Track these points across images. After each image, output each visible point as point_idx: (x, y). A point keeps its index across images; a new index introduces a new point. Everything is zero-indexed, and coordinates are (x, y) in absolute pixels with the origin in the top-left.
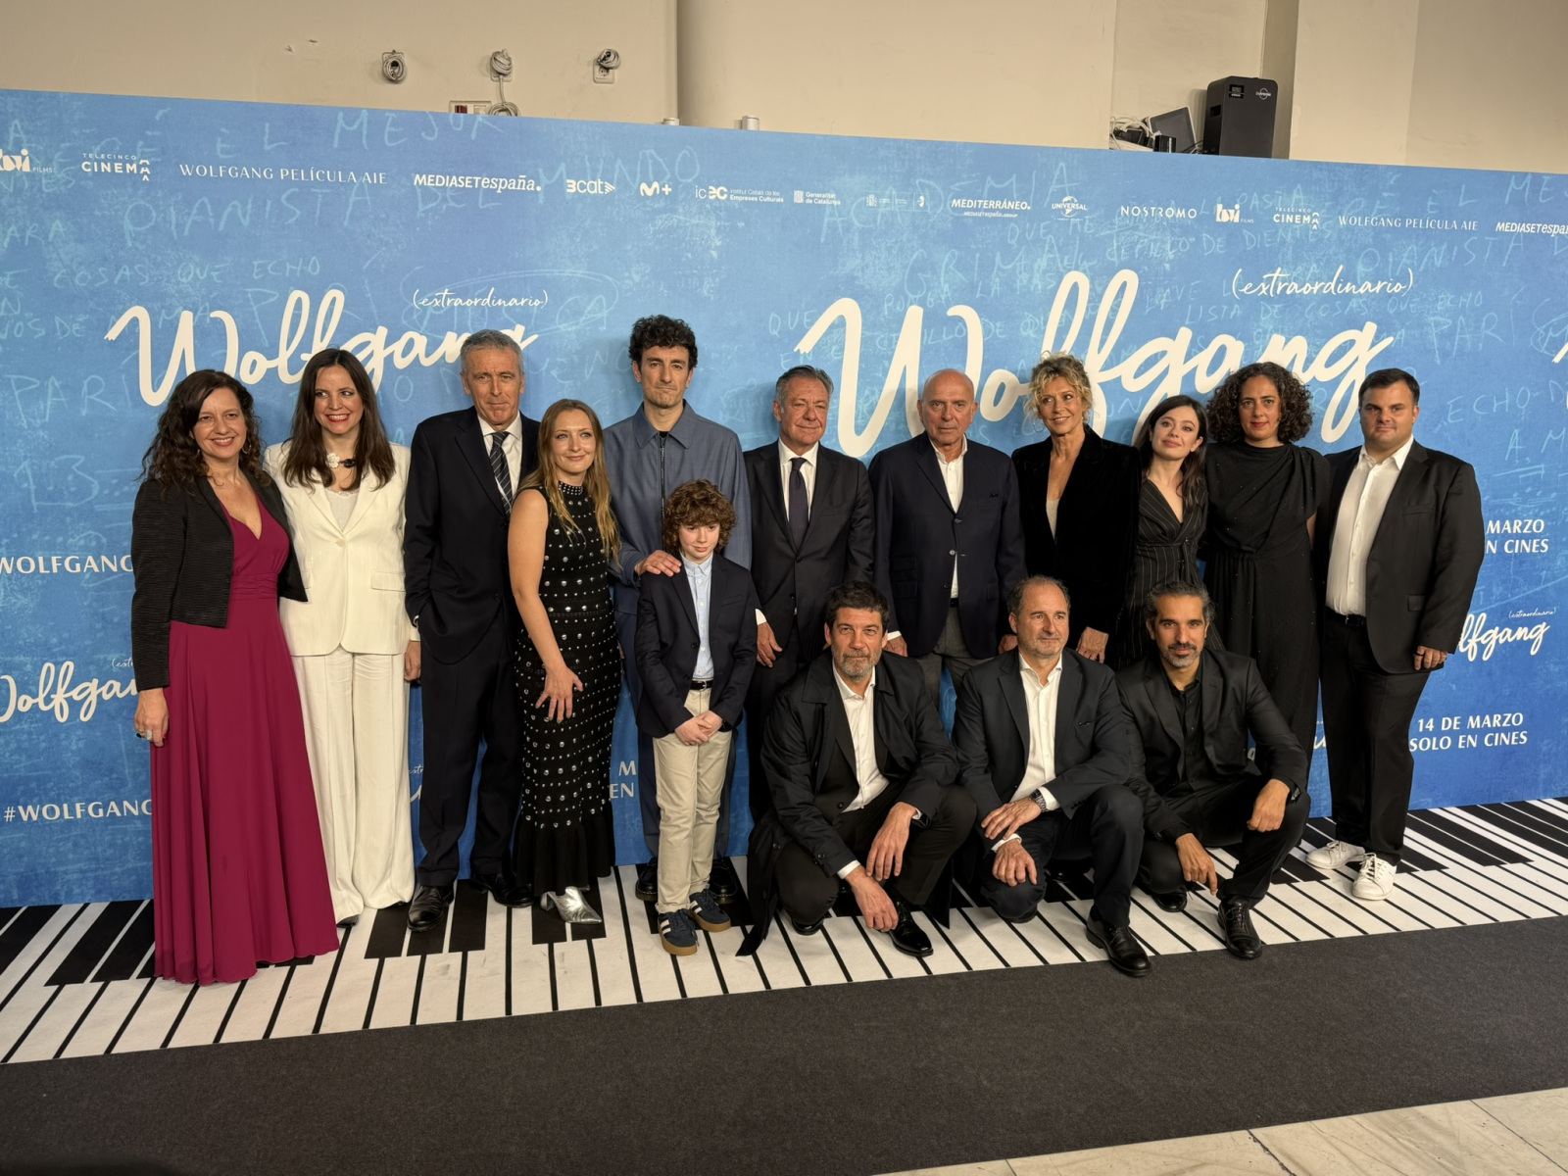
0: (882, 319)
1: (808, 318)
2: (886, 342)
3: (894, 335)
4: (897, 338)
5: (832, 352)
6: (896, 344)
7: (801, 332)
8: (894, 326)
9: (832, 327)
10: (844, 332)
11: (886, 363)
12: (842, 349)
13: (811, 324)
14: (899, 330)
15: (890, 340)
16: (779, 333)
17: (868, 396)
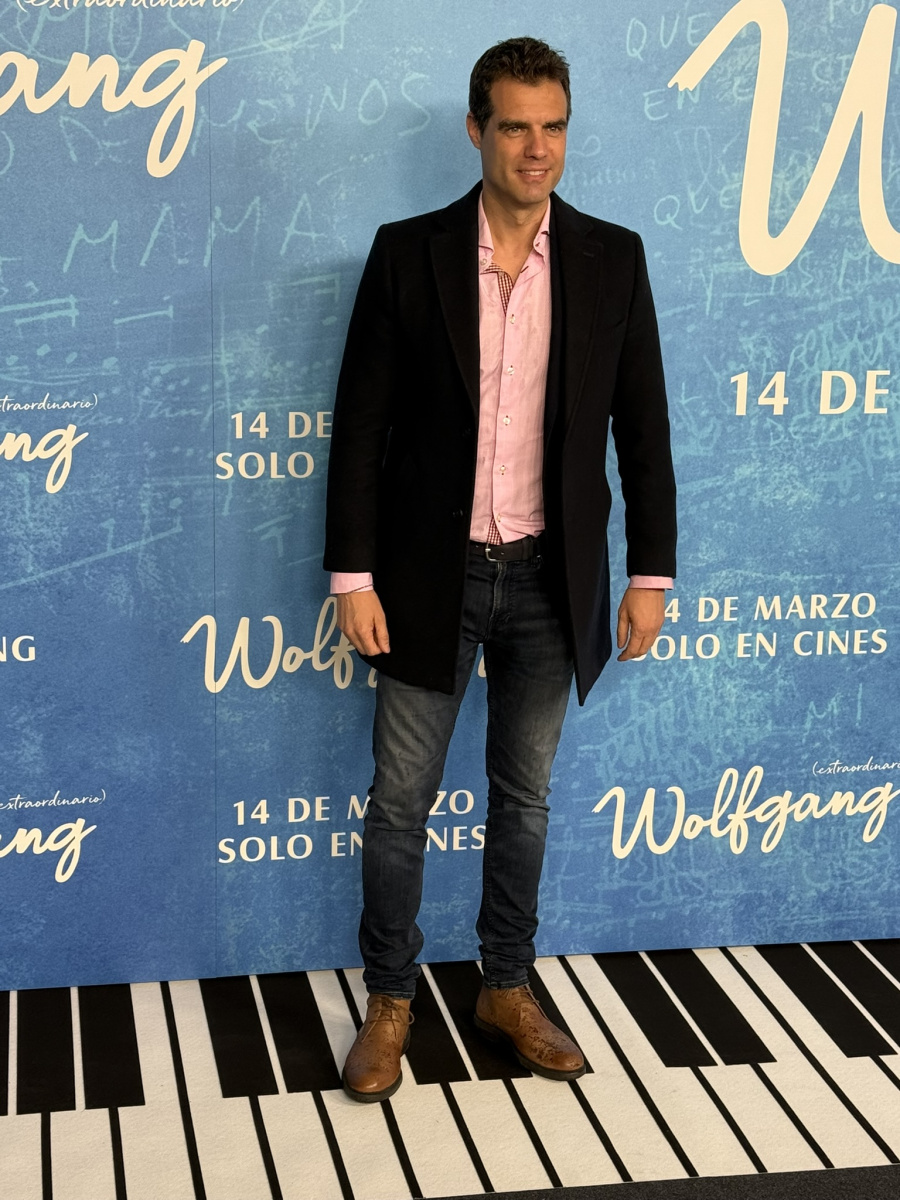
0: (824, 29)
1: (694, 27)
2: (829, 69)
3: (845, 58)
4: (849, 63)
5: (735, 88)
6: (847, 73)
7: (681, 53)
8: (844, 41)
9: (737, 43)
10: (758, 53)
11: (828, 108)
12: (751, 84)
13: (699, 38)
14: (853, 49)
15: (837, 66)
16: (643, 53)
17: (793, 168)
